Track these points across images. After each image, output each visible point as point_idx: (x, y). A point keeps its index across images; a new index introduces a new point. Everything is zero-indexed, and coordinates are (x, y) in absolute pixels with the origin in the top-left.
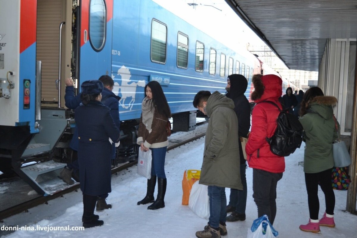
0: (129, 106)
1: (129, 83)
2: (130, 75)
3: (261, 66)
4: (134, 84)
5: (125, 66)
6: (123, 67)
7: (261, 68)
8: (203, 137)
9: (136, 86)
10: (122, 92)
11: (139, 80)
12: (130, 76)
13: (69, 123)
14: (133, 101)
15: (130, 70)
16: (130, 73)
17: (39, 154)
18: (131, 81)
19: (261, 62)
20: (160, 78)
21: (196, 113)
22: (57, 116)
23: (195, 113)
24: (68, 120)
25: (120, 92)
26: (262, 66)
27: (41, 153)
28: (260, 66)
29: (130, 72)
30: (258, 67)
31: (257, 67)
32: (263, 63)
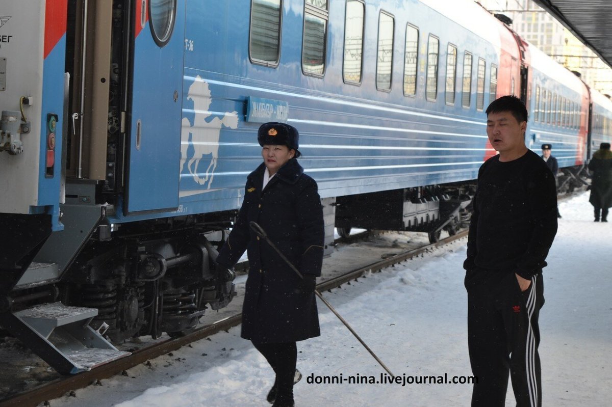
0: (207, 179)
1: (209, 119)
2: (211, 98)
3: (522, 55)
4: (216, 123)
5: (203, 76)
6: (198, 79)
7: (522, 61)
8: (349, 284)
9: (220, 127)
10: (194, 143)
11: (225, 111)
12: (209, 101)
13: (104, 213)
14: (213, 165)
15: (211, 86)
16: (211, 94)
17: (39, 283)
18: (210, 113)
19: (520, 42)
20: (268, 105)
21: (334, 207)
22: (76, 196)
23: (331, 207)
24: (102, 207)
25: (190, 143)
26: (526, 54)
27: (43, 282)
28: (516, 54)
29: (210, 91)
30: (513, 58)
31: (509, 59)
32: (527, 45)
